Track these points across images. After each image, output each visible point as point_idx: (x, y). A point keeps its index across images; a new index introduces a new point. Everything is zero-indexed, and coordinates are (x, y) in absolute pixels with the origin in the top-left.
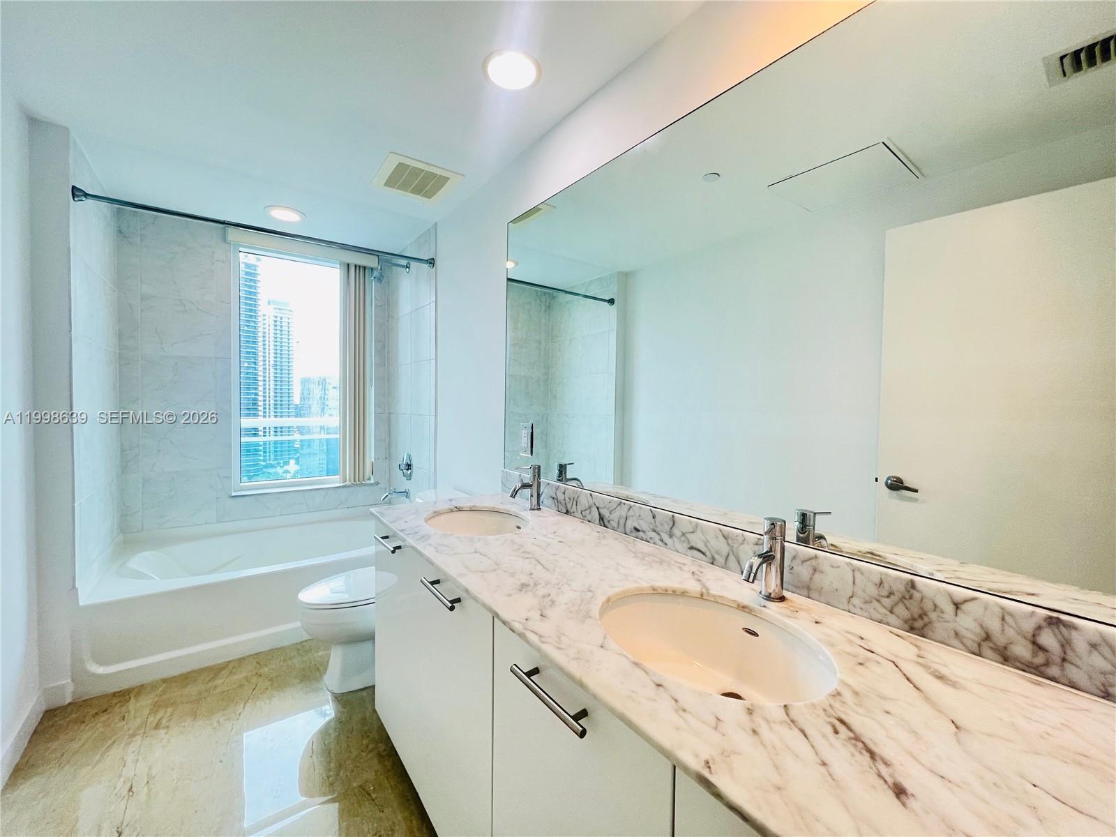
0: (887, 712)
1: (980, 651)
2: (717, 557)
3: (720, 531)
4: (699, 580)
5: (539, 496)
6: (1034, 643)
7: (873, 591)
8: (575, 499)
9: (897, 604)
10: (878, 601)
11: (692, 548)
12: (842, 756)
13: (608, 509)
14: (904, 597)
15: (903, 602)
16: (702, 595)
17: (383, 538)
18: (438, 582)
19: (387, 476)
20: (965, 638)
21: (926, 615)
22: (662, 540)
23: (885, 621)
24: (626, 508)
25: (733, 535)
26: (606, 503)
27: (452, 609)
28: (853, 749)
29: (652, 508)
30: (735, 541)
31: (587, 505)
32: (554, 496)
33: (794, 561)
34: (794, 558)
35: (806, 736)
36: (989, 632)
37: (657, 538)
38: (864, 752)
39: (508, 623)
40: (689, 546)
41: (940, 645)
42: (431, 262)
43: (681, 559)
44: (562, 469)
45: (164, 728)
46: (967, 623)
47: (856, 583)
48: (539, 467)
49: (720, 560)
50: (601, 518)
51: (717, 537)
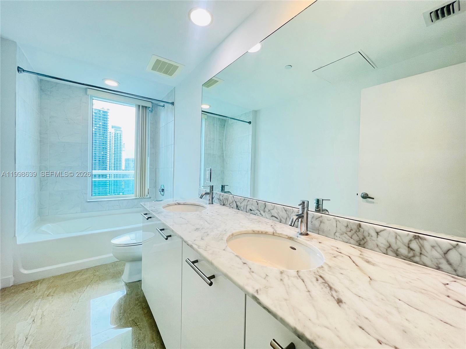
0: (342, 274)
1: (387, 252)
2: (282, 219)
3: (284, 208)
4: (273, 228)
5: (212, 198)
6: (409, 247)
7: (344, 229)
8: (227, 199)
9: (353, 234)
10: (346, 233)
11: (272, 216)
12: (317, 289)
13: (240, 202)
14: (356, 231)
15: (356, 233)
16: (274, 233)
17: (145, 214)
18: (163, 230)
19: (154, 195)
20: (381, 247)
21: (365, 238)
22: (261, 214)
23: (349, 242)
24: (247, 201)
25: (289, 209)
26: (239, 199)
27: (167, 239)
28: (323, 286)
29: (257, 201)
30: (289, 212)
31: (232, 201)
32: (219, 198)
33: (313, 219)
34: (313, 217)
35: (303, 282)
36: (391, 244)
37: (259, 213)
38: (327, 287)
39: (187, 242)
40: (271, 215)
41: (370, 251)
42: (173, 104)
43: (267, 220)
44: (223, 187)
45: (51, 296)
46: (382, 241)
47: (337, 227)
48: (213, 186)
49: (284, 220)
50: (237, 206)
51: (282, 211)
